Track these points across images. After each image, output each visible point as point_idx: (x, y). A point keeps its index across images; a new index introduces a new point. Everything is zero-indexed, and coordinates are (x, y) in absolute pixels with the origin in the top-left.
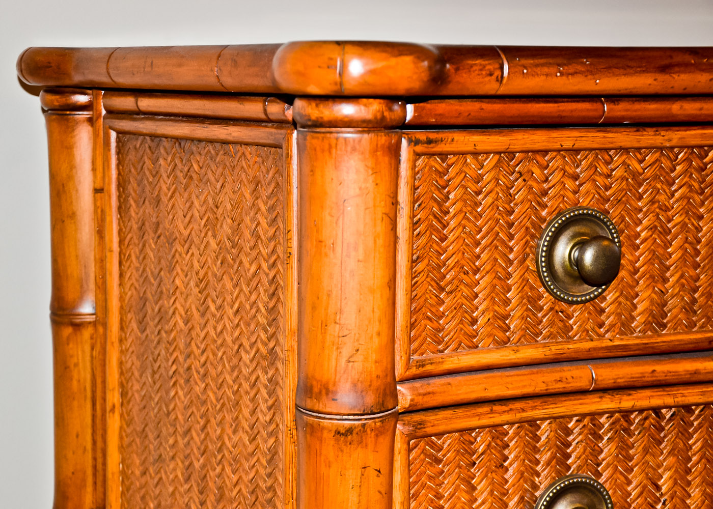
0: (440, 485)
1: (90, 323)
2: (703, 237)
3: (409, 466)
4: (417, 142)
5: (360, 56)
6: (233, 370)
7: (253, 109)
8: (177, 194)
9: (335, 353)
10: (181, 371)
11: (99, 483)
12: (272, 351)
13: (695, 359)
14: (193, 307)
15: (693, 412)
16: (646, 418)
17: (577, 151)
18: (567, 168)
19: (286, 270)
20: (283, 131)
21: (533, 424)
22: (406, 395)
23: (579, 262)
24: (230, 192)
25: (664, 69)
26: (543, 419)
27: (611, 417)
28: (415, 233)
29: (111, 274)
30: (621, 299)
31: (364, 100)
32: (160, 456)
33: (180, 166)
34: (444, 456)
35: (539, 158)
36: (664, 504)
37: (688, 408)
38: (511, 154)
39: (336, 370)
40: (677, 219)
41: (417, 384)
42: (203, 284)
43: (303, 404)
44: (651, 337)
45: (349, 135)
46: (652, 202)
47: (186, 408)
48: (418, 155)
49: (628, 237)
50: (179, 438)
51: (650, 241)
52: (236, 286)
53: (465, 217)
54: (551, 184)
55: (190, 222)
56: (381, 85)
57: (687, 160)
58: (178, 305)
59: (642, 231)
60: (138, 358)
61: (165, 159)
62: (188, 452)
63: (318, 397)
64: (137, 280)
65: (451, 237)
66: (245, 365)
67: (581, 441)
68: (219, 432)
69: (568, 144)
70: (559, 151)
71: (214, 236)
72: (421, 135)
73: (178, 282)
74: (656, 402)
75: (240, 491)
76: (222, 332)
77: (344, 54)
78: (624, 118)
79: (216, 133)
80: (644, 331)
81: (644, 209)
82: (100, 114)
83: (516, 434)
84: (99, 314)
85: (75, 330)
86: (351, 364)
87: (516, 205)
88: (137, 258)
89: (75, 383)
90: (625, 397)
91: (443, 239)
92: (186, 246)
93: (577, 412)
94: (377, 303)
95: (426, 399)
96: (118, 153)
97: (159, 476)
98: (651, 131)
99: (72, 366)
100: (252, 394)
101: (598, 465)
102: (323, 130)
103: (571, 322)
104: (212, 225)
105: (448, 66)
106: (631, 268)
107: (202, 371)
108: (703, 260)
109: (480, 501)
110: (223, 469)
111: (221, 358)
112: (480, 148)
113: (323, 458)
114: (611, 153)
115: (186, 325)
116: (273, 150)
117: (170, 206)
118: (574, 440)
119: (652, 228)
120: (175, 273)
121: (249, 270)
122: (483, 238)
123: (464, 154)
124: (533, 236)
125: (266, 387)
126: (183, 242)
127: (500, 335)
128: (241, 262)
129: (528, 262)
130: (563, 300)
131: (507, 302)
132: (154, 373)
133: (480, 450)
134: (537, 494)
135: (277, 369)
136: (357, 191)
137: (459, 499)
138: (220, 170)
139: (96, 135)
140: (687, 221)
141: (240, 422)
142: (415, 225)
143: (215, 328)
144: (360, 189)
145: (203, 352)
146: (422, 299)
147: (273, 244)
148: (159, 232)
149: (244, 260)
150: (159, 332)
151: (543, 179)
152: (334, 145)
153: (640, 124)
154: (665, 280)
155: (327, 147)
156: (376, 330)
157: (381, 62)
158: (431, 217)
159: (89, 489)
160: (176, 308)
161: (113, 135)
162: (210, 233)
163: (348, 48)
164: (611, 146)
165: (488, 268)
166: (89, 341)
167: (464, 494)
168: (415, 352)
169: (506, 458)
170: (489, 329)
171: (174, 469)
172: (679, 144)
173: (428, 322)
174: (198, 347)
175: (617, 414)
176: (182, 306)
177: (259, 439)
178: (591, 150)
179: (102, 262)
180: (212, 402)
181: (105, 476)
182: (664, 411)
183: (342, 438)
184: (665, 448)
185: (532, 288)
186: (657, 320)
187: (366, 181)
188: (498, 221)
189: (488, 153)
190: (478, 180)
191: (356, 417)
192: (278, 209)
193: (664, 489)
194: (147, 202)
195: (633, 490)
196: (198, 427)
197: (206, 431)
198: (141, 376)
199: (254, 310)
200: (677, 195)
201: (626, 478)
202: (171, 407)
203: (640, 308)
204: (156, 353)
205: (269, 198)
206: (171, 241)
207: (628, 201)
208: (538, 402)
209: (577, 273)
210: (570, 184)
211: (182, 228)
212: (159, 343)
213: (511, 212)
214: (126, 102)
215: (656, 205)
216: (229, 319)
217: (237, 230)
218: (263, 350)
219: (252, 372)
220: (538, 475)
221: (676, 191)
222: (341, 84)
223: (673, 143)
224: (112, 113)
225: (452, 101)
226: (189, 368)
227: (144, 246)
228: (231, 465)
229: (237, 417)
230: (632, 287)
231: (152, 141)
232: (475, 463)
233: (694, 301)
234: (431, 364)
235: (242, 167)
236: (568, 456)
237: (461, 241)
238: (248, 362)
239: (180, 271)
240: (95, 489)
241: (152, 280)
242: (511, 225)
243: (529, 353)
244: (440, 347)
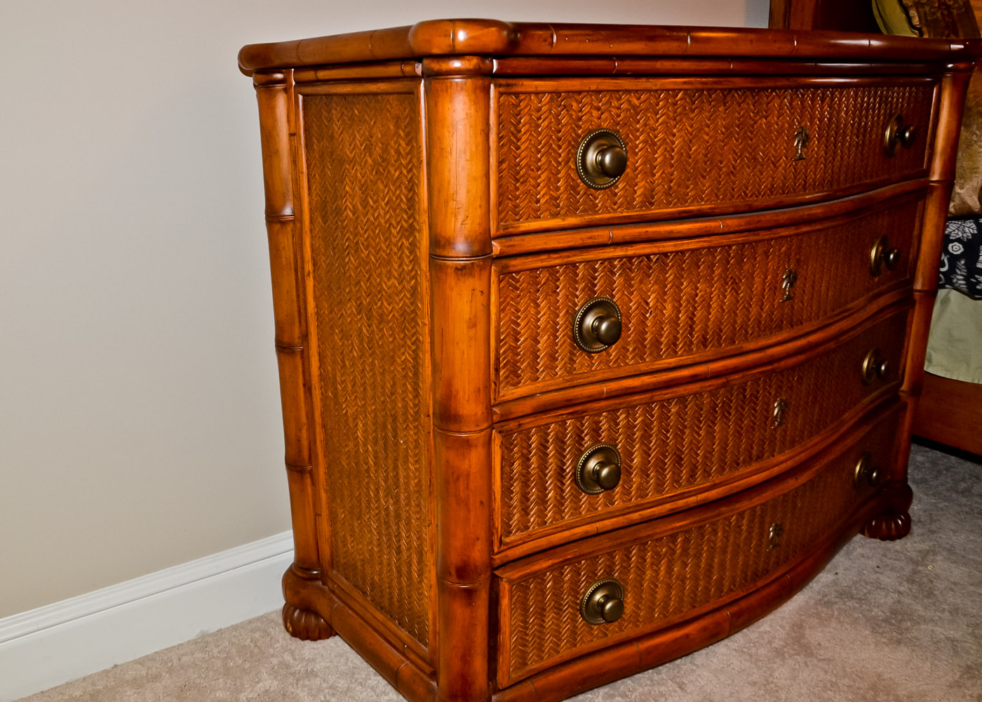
0: (518, 303)
1: (291, 220)
2: (676, 147)
3: (500, 292)
4: (500, 86)
5: (464, 29)
6: (386, 241)
7: (393, 70)
8: (345, 132)
9: (453, 219)
10: (352, 245)
11: (303, 321)
12: (411, 226)
13: (671, 224)
14: (358, 203)
15: (668, 257)
16: (641, 261)
17: (599, 92)
18: (593, 103)
19: (419, 173)
20: (414, 83)
21: (574, 265)
22: (497, 247)
23: (602, 163)
24: (380, 126)
25: (652, 39)
26: (580, 263)
27: (621, 261)
28: (500, 144)
29: (303, 188)
30: (627, 187)
31: (468, 57)
32: (341, 300)
33: (346, 112)
34: (521, 286)
35: (576, 96)
36: (651, 313)
37: (666, 255)
38: (558, 94)
39: (454, 230)
40: (660, 136)
41: (503, 240)
42: (364, 188)
43: (434, 253)
44: (645, 210)
45: (458, 80)
46: (645, 125)
47: (356, 268)
48: (501, 94)
49: (631, 147)
50: (353, 288)
51: (644, 150)
52: (385, 187)
53: (531, 134)
54: (584, 113)
55: (353, 149)
56: (478, 46)
57: (666, 99)
58: (348, 203)
59: (639, 144)
60: (323, 240)
61: (336, 110)
62: (359, 295)
63: (444, 247)
64: (320, 190)
65: (523, 147)
66: (394, 236)
67: (603, 276)
68: (378, 280)
69: (593, 87)
70: (588, 91)
71: (370, 156)
72: (503, 81)
73: (347, 188)
74: (647, 251)
75: (394, 315)
76: (378, 217)
77: (454, 27)
78: (627, 71)
79: (370, 88)
80: (641, 207)
81: (641, 130)
82: (292, 84)
83: (564, 272)
84: (296, 214)
85: (282, 227)
86: (463, 226)
87: (563, 126)
88: (320, 176)
89: (284, 259)
90: (629, 248)
91: (518, 148)
92: (352, 165)
93: (600, 258)
94: (478, 187)
95: (509, 249)
96: (304, 109)
97: (341, 313)
98: (644, 80)
99: (281, 249)
100: (399, 254)
101: (613, 291)
102: (443, 77)
103: (597, 201)
104: (369, 149)
105: (519, 35)
106: (633, 167)
107: (366, 243)
108: (675, 163)
109: (542, 313)
110: (382, 303)
111: (378, 234)
112: (540, 89)
113: (448, 285)
114: (620, 93)
115: (353, 215)
116: (407, 96)
117: (340, 140)
118: (599, 275)
119: (645, 142)
120: (345, 183)
121: (394, 175)
122: (542, 148)
123: (529, 93)
124: (573, 147)
125: (408, 248)
126: (349, 162)
127: (554, 210)
128: (389, 171)
129: (570, 164)
130: (592, 187)
131: (558, 189)
132: (334, 248)
133: (542, 282)
134: (577, 309)
135: (415, 237)
136: (465, 115)
137: (530, 312)
138: (373, 112)
139: (289, 99)
140: (666, 137)
141: (392, 273)
142: (500, 139)
143: (373, 216)
144: (467, 114)
145: (366, 232)
146: (506, 187)
147: (409, 156)
148: (333, 157)
149: (391, 169)
150: (336, 222)
151: (579, 109)
152: (449, 86)
153: (637, 75)
154: (654, 175)
155: (445, 88)
156: (478, 205)
157: (478, 32)
158: (510, 134)
159: (297, 324)
160: (347, 206)
161: (301, 97)
162: (367, 154)
163: (458, 24)
164: (620, 89)
165: (546, 167)
166: (291, 233)
167: (533, 309)
168: (502, 220)
169: (558, 287)
170: (547, 206)
171: (350, 307)
172: (660, 88)
173: (509, 202)
174: (362, 229)
175: (624, 259)
176: (351, 203)
177: (405, 282)
178: (608, 91)
179: (296, 182)
180: (373, 262)
181: (306, 316)
182: (652, 257)
183: (460, 272)
184: (652, 280)
185: (573, 180)
186: (649, 200)
187: (470, 109)
188: (551, 136)
189: (544, 93)
190: (539, 110)
191: (468, 259)
192: (412, 135)
193: (651, 305)
194: (324, 139)
195: (633, 305)
196: (365, 279)
197: (370, 281)
198: (326, 252)
199: (399, 201)
200: (660, 121)
201: (630, 299)
202: (347, 268)
203: (638, 193)
204: (335, 235)
205: (406, 127)
206: (341, 163)
207: (631, 125)
208: (577, 252)
209: (600, 171)
210: (595, 113)
211: (348, 153)
212: (336, 229)
213: (560, 131)
214: (309, 75)
215: (647, 127)
216: (382, 208)
217: (385, 150)
218: (405, 225)
219: (399, 240)
220: (577, 297)
221: (660, 118)
222: (454, 46)
223: (657, 87)
224: (299, 83)
225: (522, 59)
226: (357, 243)
227: (324, 167)
228: (387, 300)
229: (390, 270)
230: (634, 179)
231: (327, 98)
232: (539, 290)
233: (670, 188)
234: (512, 227)
235: (388, 109)
236: (595, 286)
237: (529, 150)
238: (396, 234)
239: (348, 181)
240: (300, 325)
241: (330, 189)
242: (559, 139)
243: (571, 221)
244: (517, 217)
